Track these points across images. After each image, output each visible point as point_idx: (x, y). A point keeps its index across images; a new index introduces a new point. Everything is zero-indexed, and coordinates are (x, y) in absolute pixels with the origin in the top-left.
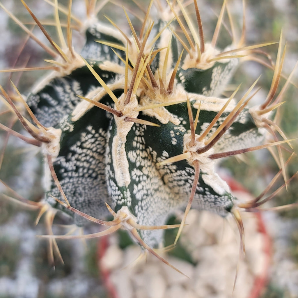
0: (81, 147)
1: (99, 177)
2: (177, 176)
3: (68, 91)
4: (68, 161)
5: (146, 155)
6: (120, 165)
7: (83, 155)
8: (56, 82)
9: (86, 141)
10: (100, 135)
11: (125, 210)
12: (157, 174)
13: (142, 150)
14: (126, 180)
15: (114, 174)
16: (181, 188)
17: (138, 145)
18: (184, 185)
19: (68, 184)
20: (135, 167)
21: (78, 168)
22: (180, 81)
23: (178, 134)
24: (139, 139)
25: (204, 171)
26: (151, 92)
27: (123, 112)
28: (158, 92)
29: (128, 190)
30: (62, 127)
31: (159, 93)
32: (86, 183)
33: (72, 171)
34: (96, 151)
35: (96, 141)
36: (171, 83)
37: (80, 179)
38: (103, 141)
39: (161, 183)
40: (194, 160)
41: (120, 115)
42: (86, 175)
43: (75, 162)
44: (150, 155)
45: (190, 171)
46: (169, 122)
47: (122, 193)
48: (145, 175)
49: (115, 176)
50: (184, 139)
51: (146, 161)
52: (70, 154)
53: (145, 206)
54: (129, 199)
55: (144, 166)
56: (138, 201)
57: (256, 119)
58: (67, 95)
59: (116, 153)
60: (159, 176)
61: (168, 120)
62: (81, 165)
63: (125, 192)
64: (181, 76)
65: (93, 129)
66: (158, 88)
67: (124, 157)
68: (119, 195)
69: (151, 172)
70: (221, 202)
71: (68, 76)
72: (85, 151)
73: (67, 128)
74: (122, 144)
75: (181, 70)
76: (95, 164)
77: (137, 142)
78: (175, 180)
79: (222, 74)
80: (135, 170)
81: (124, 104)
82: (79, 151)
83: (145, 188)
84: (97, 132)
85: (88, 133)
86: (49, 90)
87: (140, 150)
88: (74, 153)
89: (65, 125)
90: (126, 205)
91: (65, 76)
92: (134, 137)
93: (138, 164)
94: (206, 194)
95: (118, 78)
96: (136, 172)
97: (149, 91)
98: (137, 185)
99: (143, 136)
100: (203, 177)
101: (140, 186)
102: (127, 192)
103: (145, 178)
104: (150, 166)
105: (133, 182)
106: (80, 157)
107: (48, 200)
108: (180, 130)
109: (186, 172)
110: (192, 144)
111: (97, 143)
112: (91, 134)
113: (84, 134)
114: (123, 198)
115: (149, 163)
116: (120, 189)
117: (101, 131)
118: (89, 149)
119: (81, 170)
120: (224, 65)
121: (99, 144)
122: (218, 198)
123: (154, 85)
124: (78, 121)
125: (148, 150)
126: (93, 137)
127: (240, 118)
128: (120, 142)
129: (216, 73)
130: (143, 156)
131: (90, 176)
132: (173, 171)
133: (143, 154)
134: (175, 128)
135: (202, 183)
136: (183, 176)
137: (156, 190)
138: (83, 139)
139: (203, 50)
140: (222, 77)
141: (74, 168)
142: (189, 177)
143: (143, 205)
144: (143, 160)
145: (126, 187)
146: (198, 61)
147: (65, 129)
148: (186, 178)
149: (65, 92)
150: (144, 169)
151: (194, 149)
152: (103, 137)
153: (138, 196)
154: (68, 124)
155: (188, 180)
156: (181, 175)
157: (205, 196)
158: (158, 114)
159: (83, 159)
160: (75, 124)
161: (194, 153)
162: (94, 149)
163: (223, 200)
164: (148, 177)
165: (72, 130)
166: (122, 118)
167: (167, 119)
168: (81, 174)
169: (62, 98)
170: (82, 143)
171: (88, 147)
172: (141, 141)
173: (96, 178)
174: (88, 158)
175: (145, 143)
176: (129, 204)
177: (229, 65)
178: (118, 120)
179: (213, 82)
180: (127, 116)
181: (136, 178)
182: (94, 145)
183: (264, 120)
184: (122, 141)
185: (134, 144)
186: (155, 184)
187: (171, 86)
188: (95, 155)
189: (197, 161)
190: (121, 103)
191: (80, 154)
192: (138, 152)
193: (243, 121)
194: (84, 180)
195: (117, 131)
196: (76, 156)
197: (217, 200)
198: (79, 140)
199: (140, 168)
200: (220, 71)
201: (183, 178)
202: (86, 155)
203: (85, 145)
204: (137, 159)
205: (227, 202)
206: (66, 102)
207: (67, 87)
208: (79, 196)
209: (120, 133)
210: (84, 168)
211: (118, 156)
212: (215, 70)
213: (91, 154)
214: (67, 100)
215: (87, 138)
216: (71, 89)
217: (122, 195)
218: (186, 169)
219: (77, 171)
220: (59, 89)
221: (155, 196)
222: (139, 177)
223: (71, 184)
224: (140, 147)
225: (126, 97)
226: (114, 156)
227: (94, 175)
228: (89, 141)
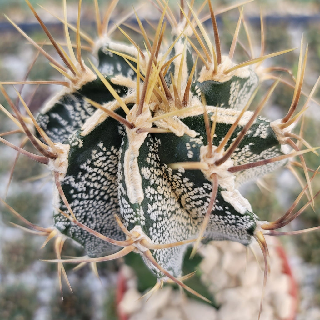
0: (92, 166)
1: (112, 199)
2: (195, 194)
3: (79, 109)
4: (77, 181)
5: (162, 174)
6: (133, 181)
7: (94, 174)
8: (66, 99)
9: (97, 159)
10: (112, 152)
11: (138, 229)
12: (173, 195)
13: (157, 168)
14: (139, 196)
15: (126, 191)
16: (200, 209)
17: (153, 162)
18: (203, 204)
19: (78, 208)
20: (150, 185)
21: (88, 188)
22: (195, 94)
23: (194, 146)
24: (154, 156)
25: (223, 187)
26: (165, 104)
27: (135, 124)
28: (172, 104)
29: (141, 207)
30: (71, 142)
31: (174, 105)
32: (97, 207)
33: (82, 192)
34: (108, 171)
35: (108, 159)
36: (186, 93)
37: (91, 202)
38: (115, 159)
39: (178, 206)
40: (212, 173)
41: (132, 127)
42: (98, 198)
43: (85, 182)
44: (165, 174)
45: (208, 187)
46: (185, 134)
47: (135, 211)
48: (160, 195)
49: (127, 192)
50: (201, 151)
51: (161, 180)
52: (80, 173)
53: (160, 229)
54: (143, 218)
55: (159, 185)
56: (153, 222)
57: (278, 133)
58: (77, 114)
59: (128, 168)
60: (176, 198)
61: (184, 133)
62: (92, 185)
63: (138, 210)
64: (198, 89)
65: (104, 146)
66: (173, 100)
67: (136, 171)
68: (132, 213)
69: (166, 192)
70: (243, 223)
71: (78, 92)
72: (95, 170)
73: (76, 143)
74: (134, 158)
75: (197, 82)
76: (106, 185)
77: (151, 159)
78: (192, 200)
79: (241, 91)
80: (149, 187)
81: (137, 115)
82: (90, 170)
83: (160, 209)
84: (109, 149)
85: (99, 150)
86: (58, 108)
87: (155, 168)
88: (84, 172)
89: (73, 139)
90: (140, 224)
91: (75, 91)
92: (148, 153)
93: (152, 182)
94: (227, 215)
95: (130, 91)
96: (150, 190)
97: (163, 104)
98: (152, 205)
99: (157, 153)
100: (223, 193)
101: (155, 206)
102: (140, 209)
103: (160, 198)
104: (165, 186)
105: (146, 202)
106: (90, 177)
107: (56, 225)
108: (196, 142)
109: (204, 188)
110: (210, 156)
111: (109, 161)
112: (103, 151)
113: (94, 152)
114: (136, 217)
115: (164, 183)
116: (132, 206)
117: (112, 148)
118: (100, 168)
119: (92, 191)
120: (243, 81)
121: (111, 163)
122: (240, 219)
123: (168, 96)
124: (87, 136)
125: (163, 168)
126: (105, 155)
127: (261, 133)
128: (132, 156)
129: (234, 86)
130: (158, 174)
131: (102, 199)
132: (190, 189)
133: (158, 172)
134: (191, 140)
135: (221, 201)
136: (201, 194)
137: (173, 213)
138: (94, 157)
139: (219, 61)
140: (241, 95)
141: (84, 189)
142: (207, 195)
143: (158, 227)
144: (157, 179)
145: (139, 205)
146: (215, 72)
147: (73, 144)
148: (204, 196)
149: (75, 110)
150: (159, 187)
151: (212, 161)
152: (115, 155)
153: (153, 217)
154: (77, 138)
155: (207, 198)
156: (198, 194)
157: (226, 217)
158: (173, 126)
159: (94, 179)
160: (85, 139)
161: (212, 165)
162: (106, 169)
163: (245, 220)
164: (163, 197)
165: (81, 145)
166: (134, 130)
167: (182, 132)
168: (92, 196)
169: (72, 117)
170: (93, 161)
171: (99, 165)
172: (155, 159)
173: (108, 201)
174: (99, 178)
175: (159, 160)
176: (143, 223)
177: (248, 81)
178: (130, 132)
179: (231, 97)
180: (139, 128)
181: (150, 196)
182: (106, 164)
183: (287, 135)
184: (135, 155)
185: (148, 160)
186: (171, 206)
187: (187, 97)
188: (107, 174)
189: (215, 174)
190: (133, 114)
191: (91, 174)
192: (152, 169)
193: (264, 136)
194: (95, 203)
195: (129, 144)
196: (87, 175)
197: (238, 221)
198: (90, 158)
199: (155, 186)
200: (238, 86)
201: (201, 197)
202: (98, 175)
203: (95, 163)
204: (151, 176)
205: (250, 223)
206: (76, 121)
207: (78, 105)
208: (90, 222)
209: (133, 146)
210: (95, 189)
211: (130, 171)
212: (233, 84)
213: (102, 174)
214: (77, 119)
215: (97, 156)
216: (82, 107)
217: (134, 213)
218: (204, 185)
219: (87, 192)
220: (69, 108)
221: (171, 220)
222: (154, 195)
223: (81, 208)
224: (154, 164)
225: (139, 107)
226: (125, 171)
227: (106, 197)
228: (100, 159)
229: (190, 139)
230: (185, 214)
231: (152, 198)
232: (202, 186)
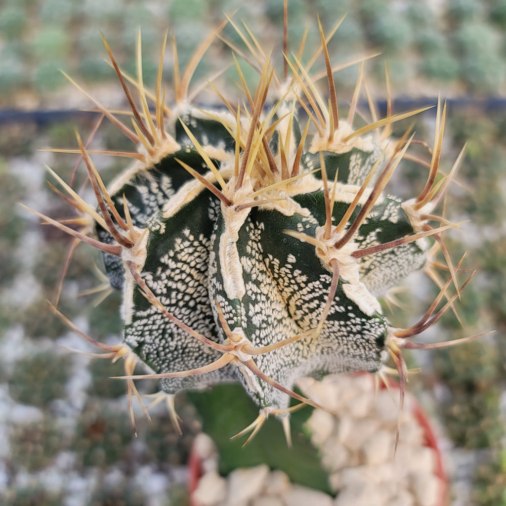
0: (175, 259)
1: (199, 307)
3: (155, 191)
4: (156, 279)
5: (265, 269)
6: (232, 271)
7: (178, 271)
8: (138, 179)
9: (182, 250)
10: (200, 242)
11: (239, 332)
12: (279, 298)
13: (259, 261)
14: (240, 290)
15: (223, 285)
16: (315, 314)
17: (254, 252)
18: (319, 306)
19: (156, 317)
20: (251, 280)
21: (170, 289)
22: (306, 167)
23: (308, 226)
24: (255, 246)
25: (345, 278)
26: (269, 179)
27: (234, 200)
28: (278, 177)
29: (242, 304)
30: (150, 225)
31: (281, 179)
32: (180, 317)
33: (162, 294)
34: (195, 267)
35: (195, 251)
36: (296, 164)
37: (173, 309)
38: (204, 252)
40: (331, 259)
41: (229, 204)
42: (181, 304)
43: (166, 281)
44: (269, 270)
45: (326, 280)
46: (295, 213)
47: (234, 308)
48: (264, 295)
49: (224, 286)
50: (316, 233)
51: (264, 276)
52: (160, 269)
53: (264, 339)
54: (244, 318)
55: (262, 282)
56: (255, 328)
57: (411, 216)
58: (152, 198)
59: (225, 255)
60: (283, 302)
61: (294, 212)
62: (174, 286)
63: (238, 307)
64: (309, 162)
65: (191, 233)
66: (278, 173)
67: (236, 258)
68: (231, 312)
69: (271, 292)
70: (370, 329)
71: (155, 168)
72: (180, 265)
73: (158, 227)
74: (233, 243)
75: (308, 153)
76: (193, 287)
77: (252, 248)
78: (305, 302)
79: (363, 169)
80: (250, 283)
81: (235, 189)
82: (172, 265)
83: (263, 312)
84: (196, 238)
85: (185, 239)
86: (129, 191)
87: (256, 260)
88: (165, 267)
89: (153, 222)
90: (241, 326)
91: (152, 166)
92: (248, 240)
93: (254, 277)
94: (349, 318)
95: (224, 164)
96: (251, 285)
97: (266, 178)
98: (254, 306)
99: (260, 241)
100: (344, 286)
101: (257, 308)
102: (241, 306)
103: (264, 298)
104: (270, 284)
105: (248, 301)
106: (173, 275)
107: (127, 340)
108: (310, 222)
109: (321, 282)
110: (327, 236)
111: (196, 254)
112: (189, 241)
113: (179, 241)
114: (236, 316)
115: (269, 281)
116: (231, 302)
117: (201, 237)
118: (185, 262)
119: (174, 294)
120: (365, 155)
121: (199, 257)
122: (366, 323)
123: (273, 167)
124: (171, 218)
125: (267, 261)
126: (191, 245)
127: (390, 215)
128: (230, 240)
129: (354, 160)
130: (261, 269)
131: (186, 305)
132: (303, 285)
133: (260, 266)
134: (304, 220)
135: (344, 300)
136: (317, 290)
137: (280, 321)
138: (178, 249)
139: (336, 126)
140: (364, 174)
141: (165, 291)
142: (324, 291)
143: (262, 336)
144: (260, 274)
145: (239, 301)
146: (330, 139)
147: (154, 229)
148: (321, 293)
149: (150, 192)
150: (262, 285)
151: (331, 243)
152: (204, 246)
153: (256, 321)
154: (158, 221)
155: (324, 296)
156: (313, 291)
157: (349, 323)
158: (280, 205)
159: (177, 278)
160: (168, 222)
161: (331, 248)
162: (193, 264)
163: (373, 325)
164: (268, 298)
165: (162, 231)
166: (233, 207)
167: (292, 210)
168: (174, 301)
169: (146, 202)
170: (176, 253)
171: (184, 259)
172: (257, 249)
173: (194, 309)
174: (184, 276)
175: (262, 251)
176: (244, 325)
177: (372, 157)
178: (226, 211)
179: (351, 175)
180: (238, 205)
181: (252, 295)
182: (192, 258)
183: (423, 218)
184: (234, 238)
185: (249, 249)
186: (277, 312)
187: (297, 168)
188: (193, 272)
189: (334, 259)
190: (230, 189)
191: (173, 270)
192: (254, 261)
193: (394, 219)
194: (177, 312)
195: (226, 226)
196: (168, 272)
197: (365, 327)
198: (173, 248)
199: (257, 283)
200: (359, 162)
201: (317, 295)
202: (182, 272)
203: (179, 257)
204: (252, 270)
205: (379, 329)
206: (151, 207)
207: (154, 185)
208: (169, 339)
209: (230, 228)
210: (178, 291)
211: (228, 258)
212: (353, 158)
213: (188, 271)
214: (152, 204)
215: (182, 247)
216: (160, 189)
217: (234, 311)
218: (320, 278)
219: (168, 296)
220: (142, 190)
221: (277, 330)
222: (256, 294)
223: (159, 317)
224: (255, 255)
225: (237, 179)
226: (222, 259)
227: (192, 304)
228: (186, 250)
229: (302, 218)
230: (294, 326)
231: (253, 297)
232: (318, 278)
